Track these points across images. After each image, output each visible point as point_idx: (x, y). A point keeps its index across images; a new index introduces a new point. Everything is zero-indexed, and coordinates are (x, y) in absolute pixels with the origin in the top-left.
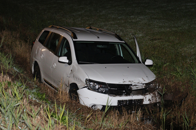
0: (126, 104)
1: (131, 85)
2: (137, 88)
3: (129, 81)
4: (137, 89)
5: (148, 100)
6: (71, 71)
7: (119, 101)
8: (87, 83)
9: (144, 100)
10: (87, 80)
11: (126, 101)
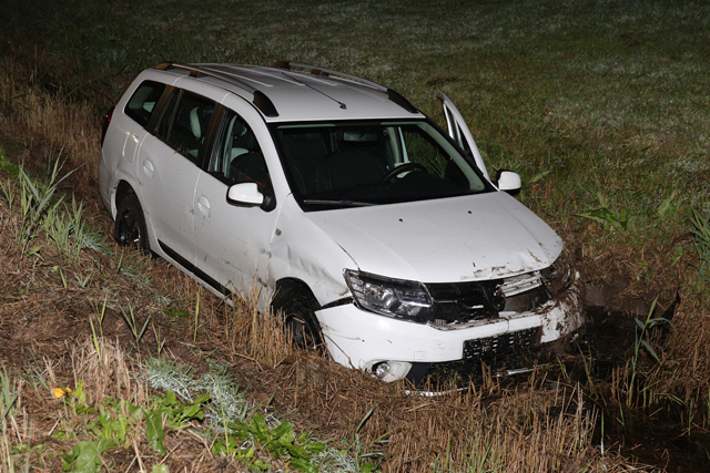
0: (490, 351)
1: (501, 281)
2: (517, 288)
3: (493, 269)
4: (517, 292)
5: (555, 327)
6: (278, 233)
7: (468, 345)
8: (355, 286)
9: (544, 330)
10: (352, 275)
11: (490, 340)
